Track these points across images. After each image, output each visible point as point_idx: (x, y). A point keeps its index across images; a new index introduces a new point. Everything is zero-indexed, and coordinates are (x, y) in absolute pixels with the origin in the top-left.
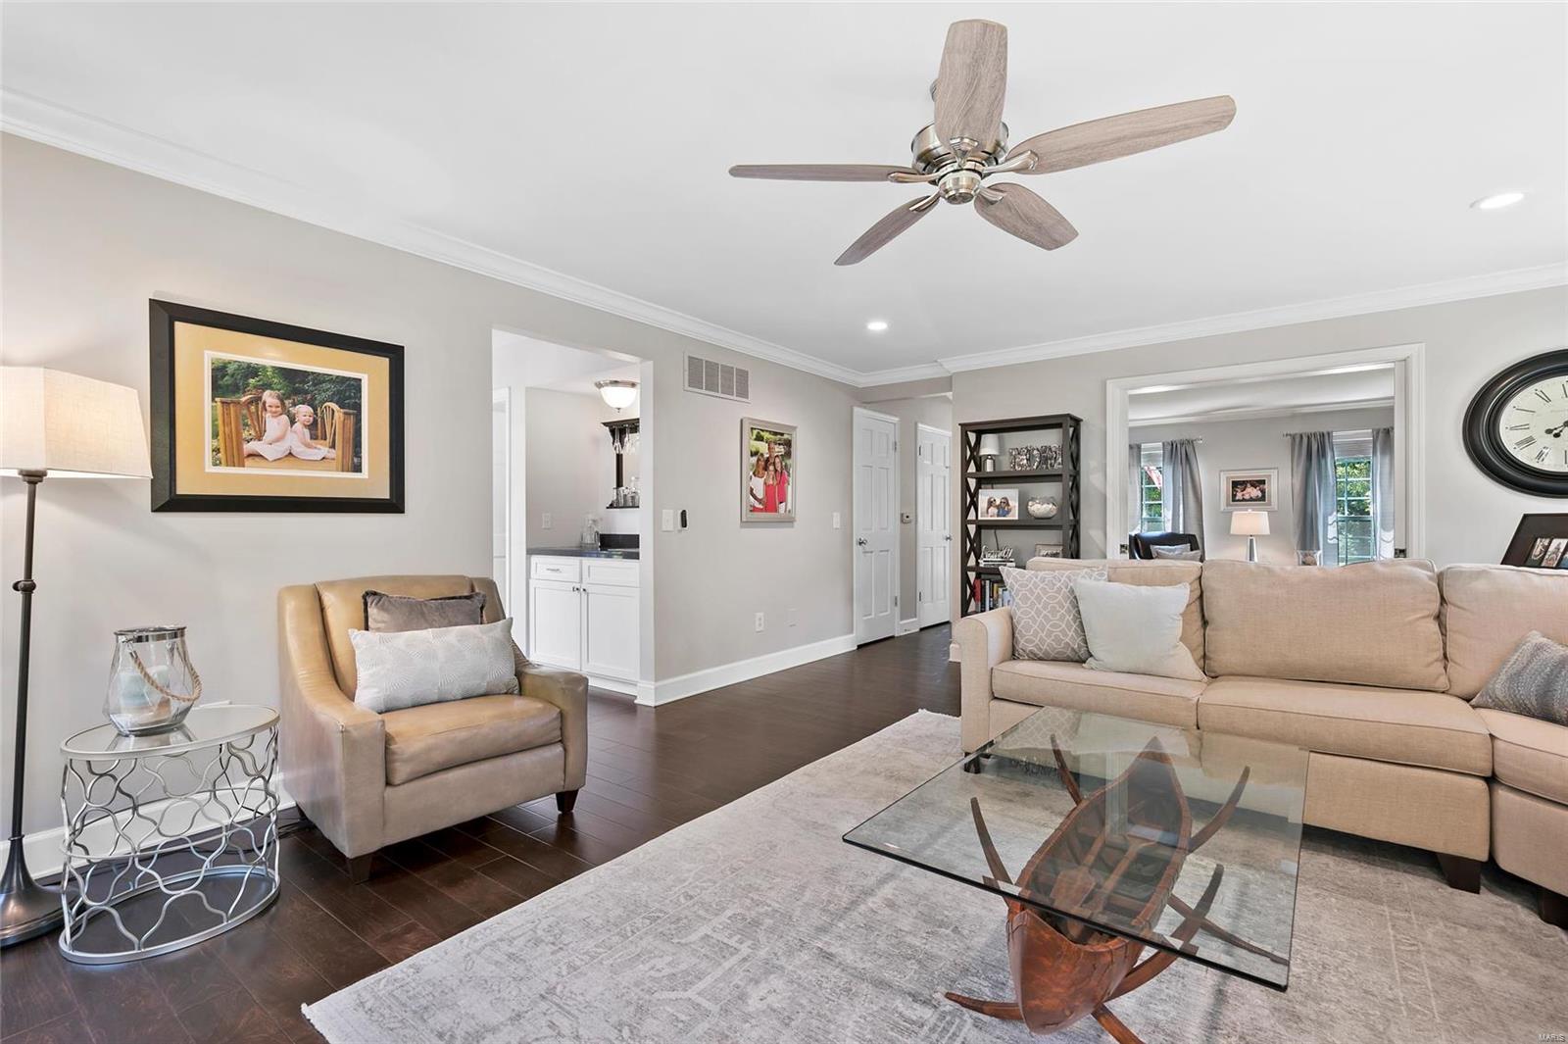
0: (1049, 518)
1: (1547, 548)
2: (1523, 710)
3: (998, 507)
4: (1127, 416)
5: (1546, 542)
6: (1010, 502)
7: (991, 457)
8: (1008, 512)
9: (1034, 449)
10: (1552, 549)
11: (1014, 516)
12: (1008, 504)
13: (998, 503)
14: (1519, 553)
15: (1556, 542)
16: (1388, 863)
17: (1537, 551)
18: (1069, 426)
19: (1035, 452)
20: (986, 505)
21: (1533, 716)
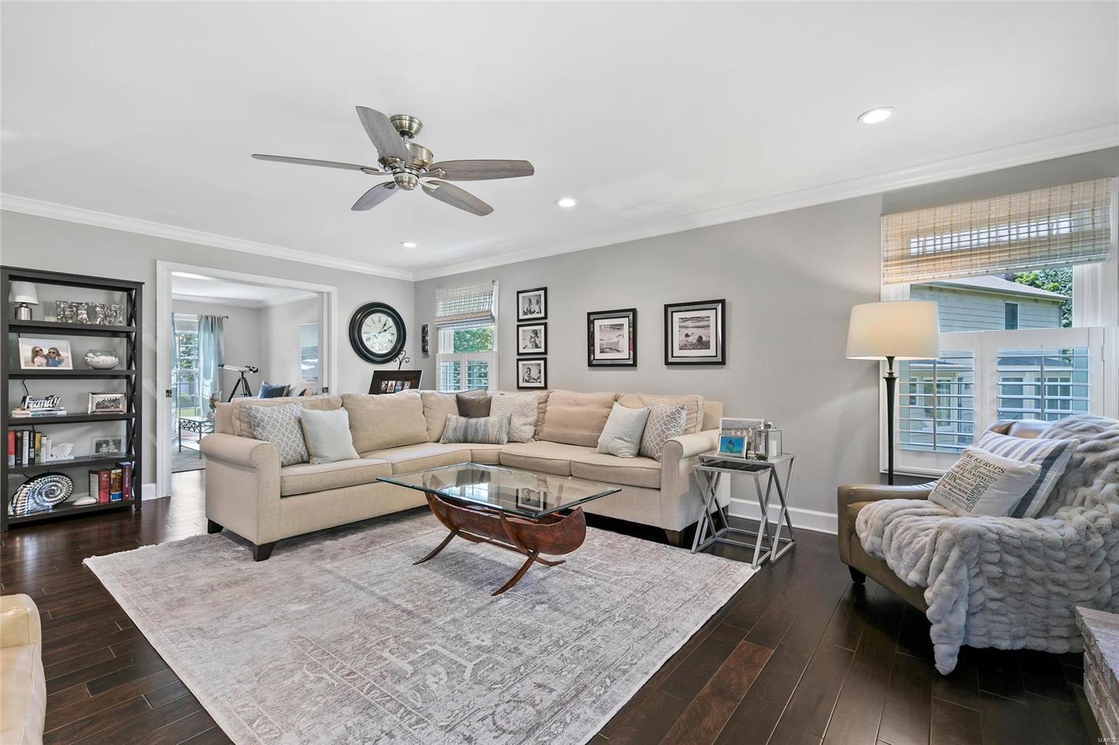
0: (109, 369)
1: (387, 385)
2: (460, 442)
3: (46, 357)
4: (171, 290)
5: (386, 382)
6: (60, 353)
7: (27, 305)
8: (60, 362)
9: (96, 306)
10: (389, 385)
11: (67, 365)
12: (59, 355)
13: (46, 352)
14: (375, 389)
15: (390, 382)
16: (415, 518)
17: (383, 386)
18: (131, 291)
19: (98, 309)
20: (30, 354)
21: (461, 442)
